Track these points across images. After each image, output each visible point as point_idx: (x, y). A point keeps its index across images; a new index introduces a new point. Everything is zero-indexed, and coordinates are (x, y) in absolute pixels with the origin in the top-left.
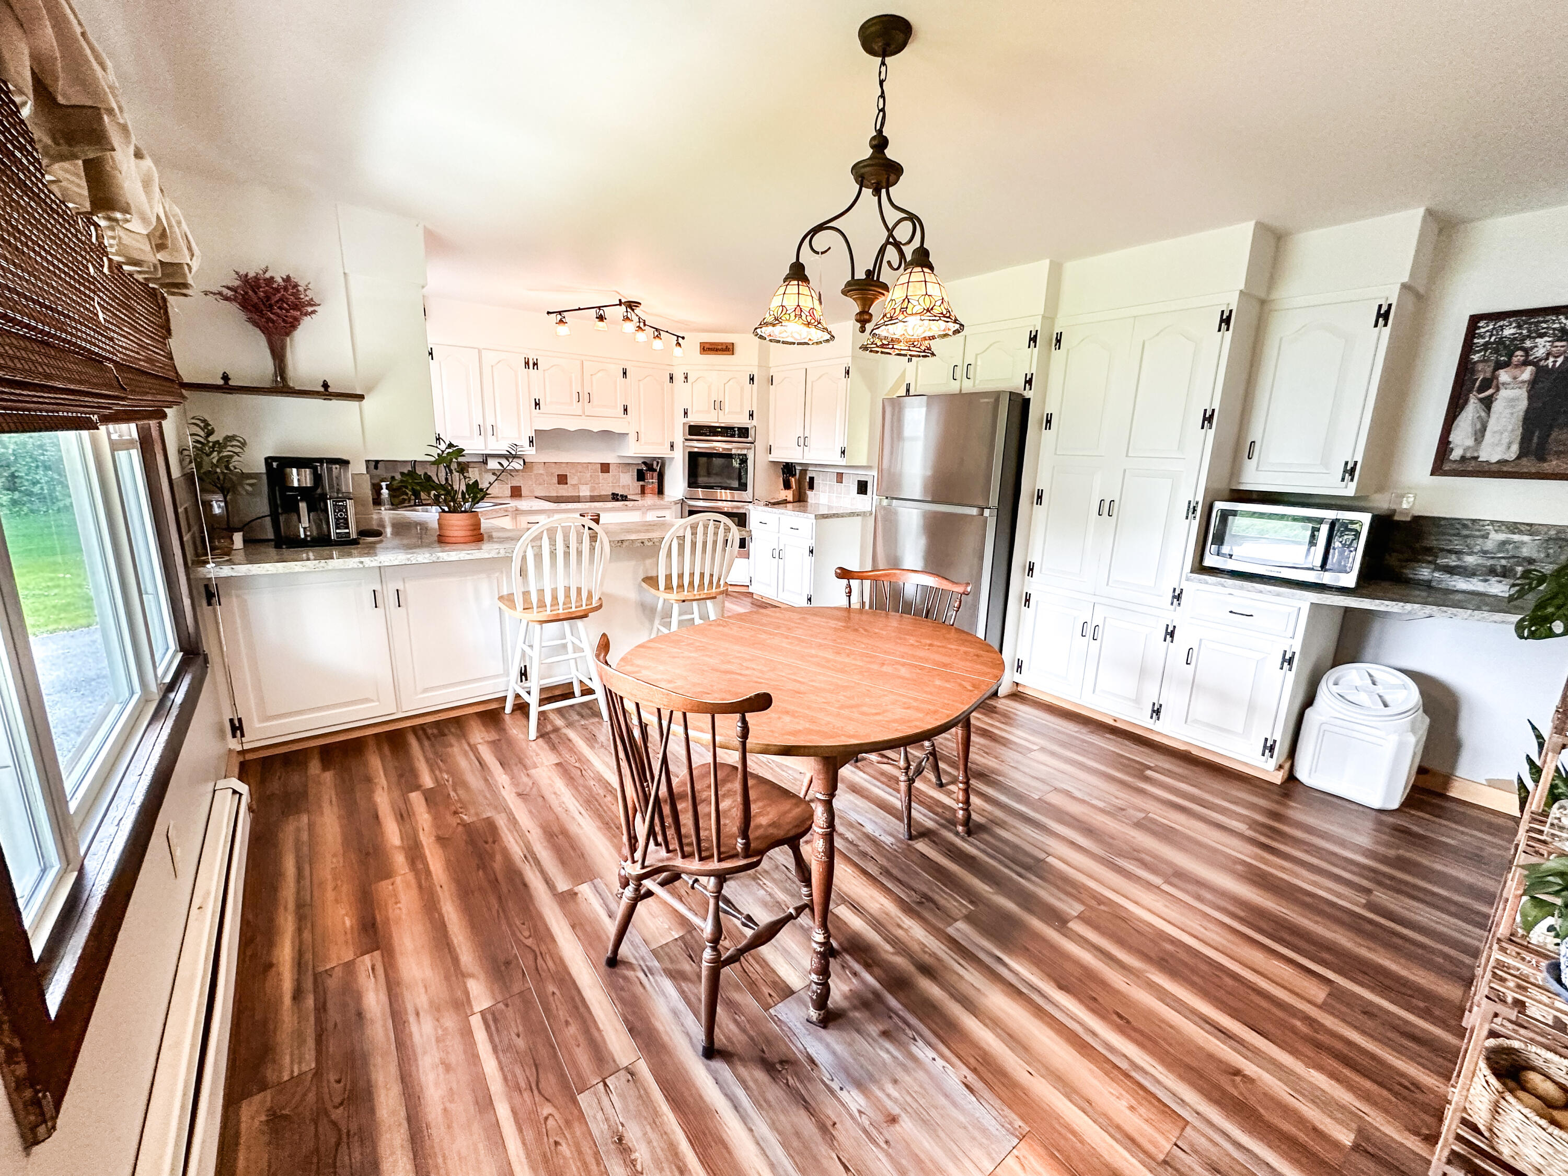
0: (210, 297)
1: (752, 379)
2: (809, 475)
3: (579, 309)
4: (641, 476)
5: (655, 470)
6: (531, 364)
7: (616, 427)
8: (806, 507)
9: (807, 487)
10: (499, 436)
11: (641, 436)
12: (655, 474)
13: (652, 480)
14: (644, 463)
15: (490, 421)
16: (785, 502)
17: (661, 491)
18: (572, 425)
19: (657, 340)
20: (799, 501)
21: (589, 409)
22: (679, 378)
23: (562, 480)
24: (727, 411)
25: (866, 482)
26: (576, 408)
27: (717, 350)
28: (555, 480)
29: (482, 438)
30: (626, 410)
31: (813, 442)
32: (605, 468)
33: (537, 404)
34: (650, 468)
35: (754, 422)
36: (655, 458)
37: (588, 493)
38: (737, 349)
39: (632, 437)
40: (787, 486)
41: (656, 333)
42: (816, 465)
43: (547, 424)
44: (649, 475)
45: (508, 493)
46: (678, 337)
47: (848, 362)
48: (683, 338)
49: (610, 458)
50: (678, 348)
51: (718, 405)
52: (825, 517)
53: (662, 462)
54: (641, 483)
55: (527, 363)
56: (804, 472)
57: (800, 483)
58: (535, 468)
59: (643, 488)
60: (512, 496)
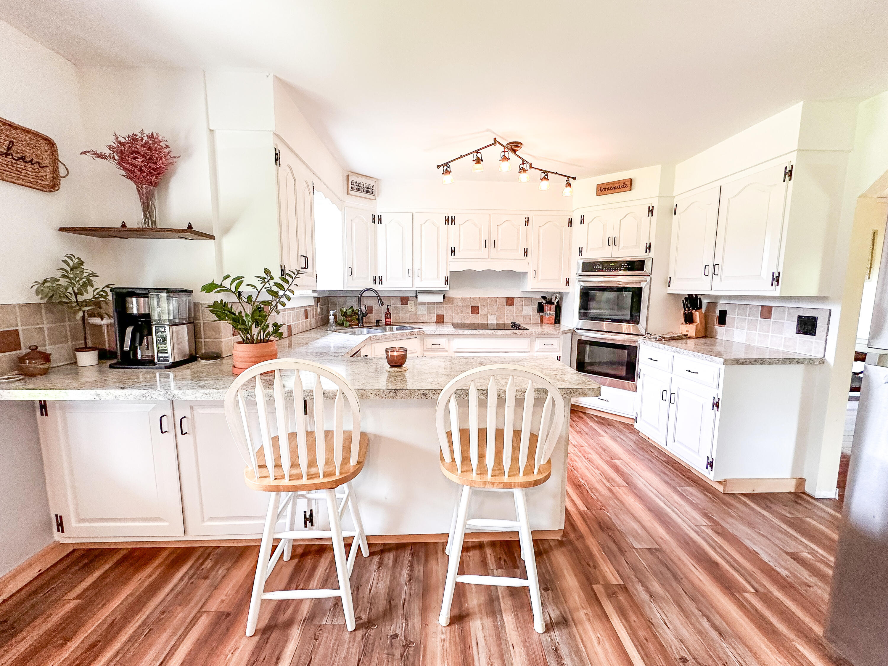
0: (89, 156)
1: (651, 211)
2: (720, 308)
3: (461, 157)
4: (541, 308)
5: (553, 303)
6: (450, 220)
7: (517, 267)
8: (713, 345)
9: (716, 320)
10: (423, 277)
11: (539, 274)
12: (553, 307)
13: (550, 311)
14: (544, 297)
15: (417, 266)
16: (685, 337)
17: (557, 320)
18: (479, 267)
19: (545, 182)
20: (705, 337)
21: (494, 253)
22: (576, 221)
23: (475, 310)
24: (621, 246)
25: (815, 319)
26: (484, 253)
27: (614, 188)
28: (469, 311)
29: (411, 278)
30: (526, 253)
31: (725, 270)
32: (510, 301)
33: (453, 252)
34: (550, 302)
35: (651, 255)
36: (553, 293)
37: (494, 322)
38: (636, 185)
39: (530, 275)
40: (689, 319)
41: (543, 175)
42: (730, 297)
43: (458, 266)
44: (547, 307)
45: (434, 320)
46: (568, 177)
47: (792, 159)
48: (575, 178)
49: (514, 293)
50: (569, 188)
51: (613, 241)
52: (738, 362)
53: (561, 296)
54: (541, 314)
55: (447, 221)
56: (712, 305)
57: (706, 318)
58: (455, 301)
59: (542, 317)
60: (436, 322)
